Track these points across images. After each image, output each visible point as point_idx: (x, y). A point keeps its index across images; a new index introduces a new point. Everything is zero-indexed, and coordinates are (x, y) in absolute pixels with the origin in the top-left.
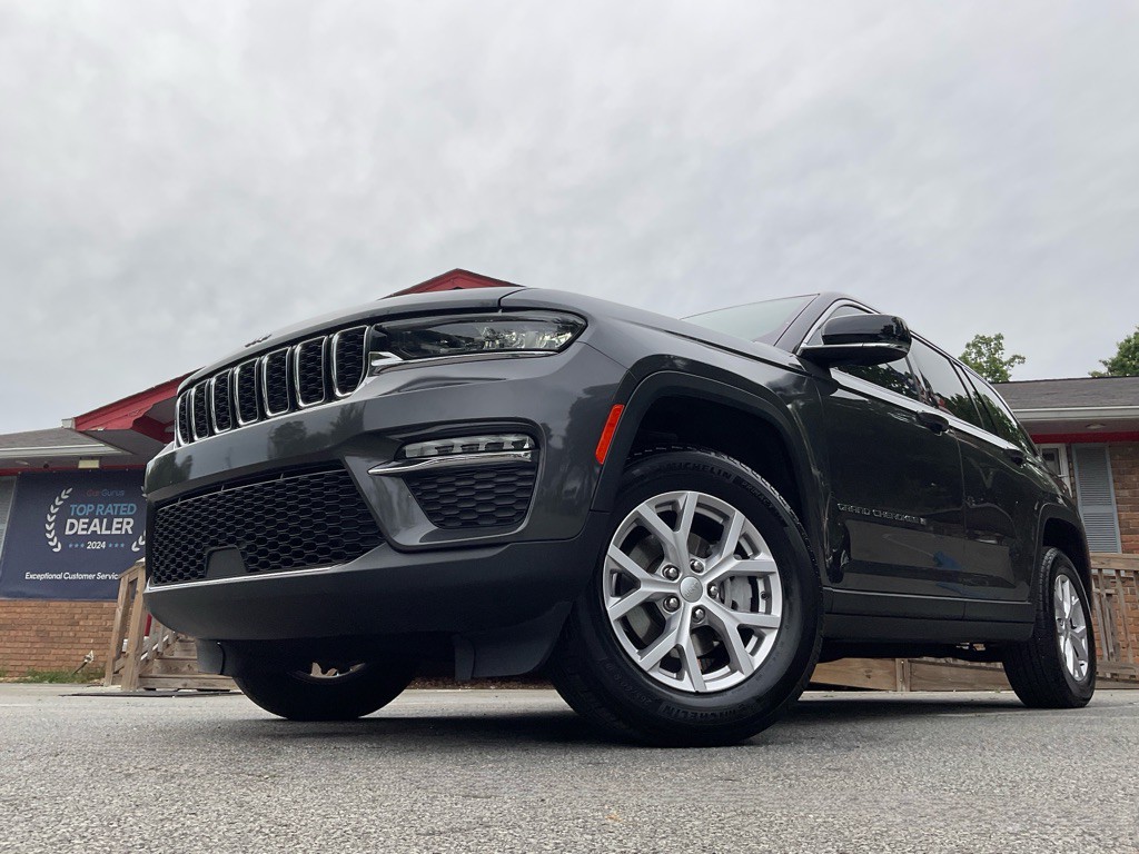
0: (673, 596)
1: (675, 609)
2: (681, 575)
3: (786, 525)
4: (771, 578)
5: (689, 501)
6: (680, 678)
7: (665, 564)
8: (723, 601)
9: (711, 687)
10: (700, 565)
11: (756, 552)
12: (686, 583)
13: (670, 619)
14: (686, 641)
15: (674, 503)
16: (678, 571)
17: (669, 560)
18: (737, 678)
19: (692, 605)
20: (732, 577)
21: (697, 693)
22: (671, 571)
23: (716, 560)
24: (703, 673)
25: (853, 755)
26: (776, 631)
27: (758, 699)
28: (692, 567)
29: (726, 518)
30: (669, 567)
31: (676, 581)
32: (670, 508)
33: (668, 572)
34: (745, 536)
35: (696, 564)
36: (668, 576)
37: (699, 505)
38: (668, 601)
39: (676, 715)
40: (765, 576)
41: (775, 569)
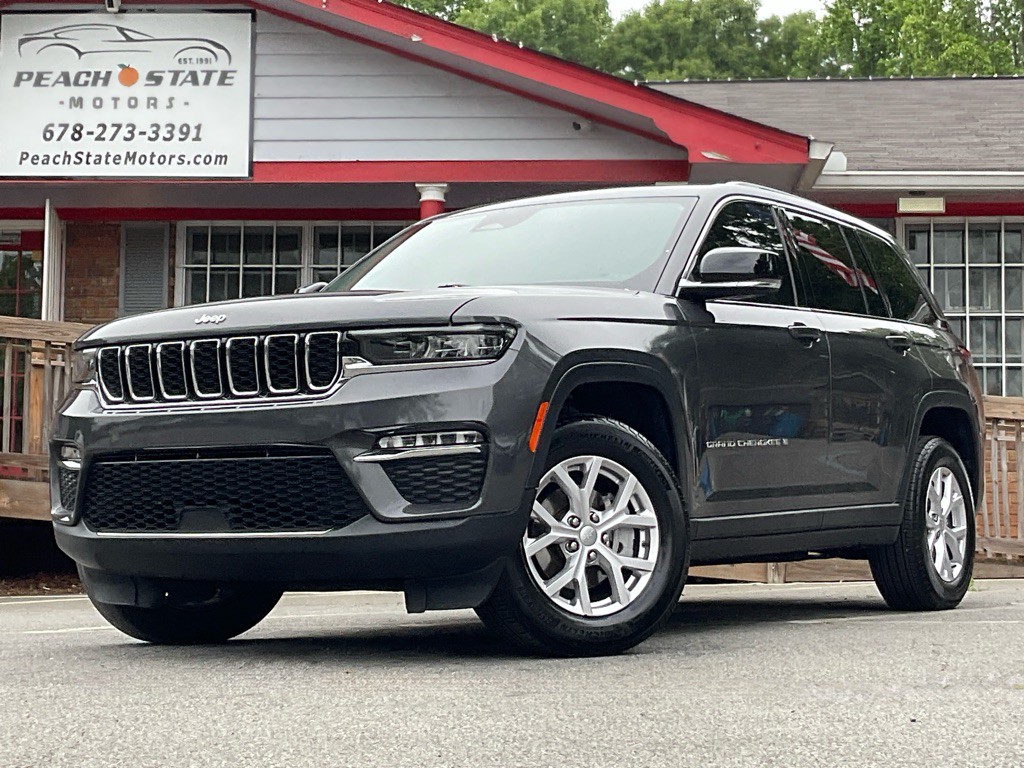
0: (574, 540)
1: (574, 551)
2: (582, 524)
3: (670, 489)
4: (652, 530)
5: (594, 464)
6: (573, 604)
7: (569, 514)
8: (611, 546)
9: (596, 613)
10: (597, 517)
11: (642, 509)
12: (585, 531)
13: (570, 559)
14: (581, 577)
15: (582, 465)
16: (580, 521)
17: (573, 511)
18: (617, 607)
19: (588, 549)
20: (621, 528)
21: (586, 617)
22: (575, 520)
23: (610, 513)
24: (592, 601)
25: (700, 660)
26: (650, 574)
27: (630, 623)
28: (591, 518)
29: (622, 479)
30: (573, 517)
31: (578, 529)
32: (578, 469)
33: (571, 521)
34: (636, 496)
35: (594, 516)
36: (572, 525)
37: (602, 468)
38: (570, 545)
39: (569, 631)
40: (647, 529)
41: (656, 524)
